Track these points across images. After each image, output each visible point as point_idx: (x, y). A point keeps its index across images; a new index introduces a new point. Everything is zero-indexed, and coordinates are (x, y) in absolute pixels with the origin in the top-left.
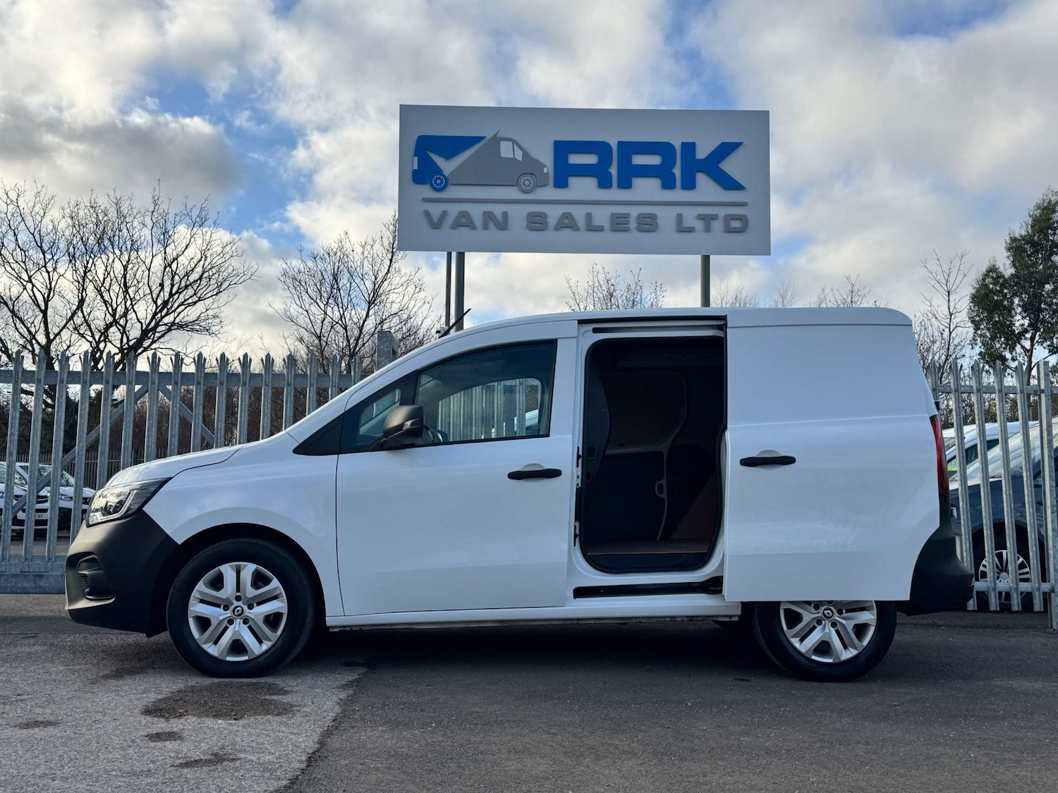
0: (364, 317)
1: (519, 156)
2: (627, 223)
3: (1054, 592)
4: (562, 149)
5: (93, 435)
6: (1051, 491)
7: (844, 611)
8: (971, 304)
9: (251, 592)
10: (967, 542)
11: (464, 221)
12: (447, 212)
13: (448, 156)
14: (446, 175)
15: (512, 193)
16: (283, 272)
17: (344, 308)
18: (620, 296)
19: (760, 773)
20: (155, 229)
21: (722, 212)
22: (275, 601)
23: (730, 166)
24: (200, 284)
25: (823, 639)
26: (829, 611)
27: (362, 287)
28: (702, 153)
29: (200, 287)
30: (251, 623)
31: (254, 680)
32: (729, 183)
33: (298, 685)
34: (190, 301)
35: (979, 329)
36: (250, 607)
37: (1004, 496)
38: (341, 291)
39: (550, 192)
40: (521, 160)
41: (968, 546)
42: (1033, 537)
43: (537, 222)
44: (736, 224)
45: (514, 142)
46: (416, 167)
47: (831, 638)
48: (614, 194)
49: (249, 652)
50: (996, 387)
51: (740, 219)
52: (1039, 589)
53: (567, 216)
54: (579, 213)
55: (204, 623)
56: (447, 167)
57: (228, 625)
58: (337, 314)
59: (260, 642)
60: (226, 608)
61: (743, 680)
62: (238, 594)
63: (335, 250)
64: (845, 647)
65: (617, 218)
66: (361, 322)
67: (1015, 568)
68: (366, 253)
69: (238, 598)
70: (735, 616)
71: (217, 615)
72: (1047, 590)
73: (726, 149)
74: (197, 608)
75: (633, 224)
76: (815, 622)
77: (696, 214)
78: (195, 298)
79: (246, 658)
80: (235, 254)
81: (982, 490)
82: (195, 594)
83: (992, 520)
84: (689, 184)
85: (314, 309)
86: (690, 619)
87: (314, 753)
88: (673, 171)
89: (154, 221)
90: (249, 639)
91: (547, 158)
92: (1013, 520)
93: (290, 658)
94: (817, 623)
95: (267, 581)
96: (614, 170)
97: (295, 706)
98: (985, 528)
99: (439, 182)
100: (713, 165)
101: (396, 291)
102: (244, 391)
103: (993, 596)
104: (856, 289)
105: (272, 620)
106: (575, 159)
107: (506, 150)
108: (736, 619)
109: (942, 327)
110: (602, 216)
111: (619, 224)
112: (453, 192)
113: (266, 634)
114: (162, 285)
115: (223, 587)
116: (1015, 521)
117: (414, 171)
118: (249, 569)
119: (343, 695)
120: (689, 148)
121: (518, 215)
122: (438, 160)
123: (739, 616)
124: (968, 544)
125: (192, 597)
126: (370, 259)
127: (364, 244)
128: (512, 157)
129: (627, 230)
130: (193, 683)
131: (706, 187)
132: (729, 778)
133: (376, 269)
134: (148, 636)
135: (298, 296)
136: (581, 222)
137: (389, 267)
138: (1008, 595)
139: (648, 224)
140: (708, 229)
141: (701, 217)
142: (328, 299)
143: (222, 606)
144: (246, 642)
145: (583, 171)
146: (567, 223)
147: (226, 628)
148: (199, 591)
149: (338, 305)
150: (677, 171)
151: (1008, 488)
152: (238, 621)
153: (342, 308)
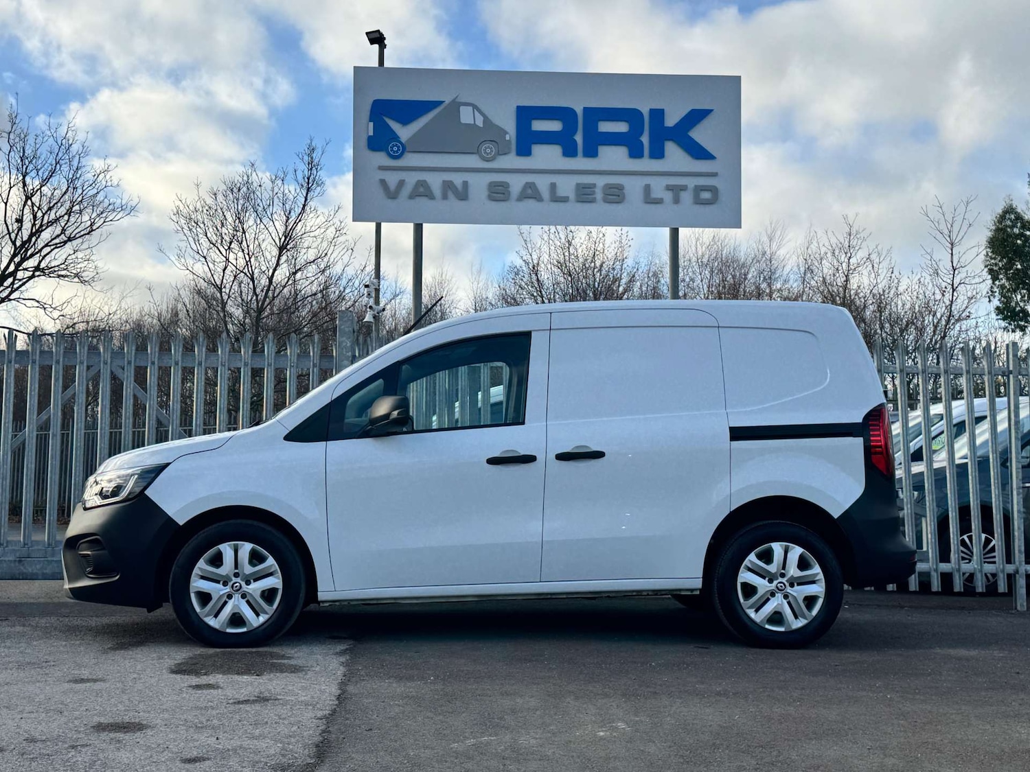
0: (274, 265)
1: (480, 122)
2: (594, 193)
3: (1018, 573)
4: (525, 115)
5: (44, 416)
6: (1017, 473)
7: (796, 584)
8: (988, 250)
9: (248, 569)
10: (932, 523)
11: (422, 191)
12: (404, 180)
13: (405, 122)
14: (403, 142)
15: (472, 161)
16: (175, 211)
17: (250, 254)
18: (579, 245)
19: (710, 706)
20: (12, 154)
21: (691, 182)
22: (271, 577)
23: (699, 134)
24: (68, 221)
25: (776, 610)
26: (782, 585)
27: (272, 229)
28: (671, 121)
29: (69, 224)
30: (248, 597)
31: (254, 650)
32: (699, 153)
33: (296, 652)
34: (57, 241)
35: (998, 278)
36: (248, 583)
37: (970, 477)
38: (247, 233)
39: (512, 161)
40: (482, 126)
41: (933, 528)
42: (998, 519)
43: (498, 193)
44: (706, 195)
45: (475, 107)
46: (371, 133)
47: (783, 609)
48: (580, 163)
49: (247, 624)
50: (964, 369)
51: (710, 190)
52: (1003, 571)
53: (530, 186)
54: (543, 183)
55: (205, 598)
56: (405, 133)
57: (227, 600)
58: (241, 262)
59: (258, 615)
60: (225, 584)
61: (703, 648)
62: (236, 571)
63: (238, 185)
64: (796, 617)
65: (583, 188)
66: (271, 271)
67: (980, 550)
68: (276, 190)
69: (236, 575)
70: (696, 590)
71: (216, 590)
72: (1012, 572)
73: (697, 117)
74: (197, 584)
75: (599, 195)
76: (769, 594)
77: (664, 185)
78: (63, 238)
79: (245, 630)
80: (109, 184)
81: (948, 471)
82: (196, 571)
83: (957, 503)
84: (658, 153)
85: (214, 255)
86: (656, 593)
87: (339, 695)
88: (641, 139)
89: (12, 145)
90: (248, 613)
91: (508, 124)
92: (979, 502)
93: (285, 631)
94: (771, 595)
95: (262, 559)
96: (579, 138)
97: (304, 667)
98: (950, 509)
99: (395, 149)
100: (682, 134)
101: (312, 234)
102: (200, 372)
103: (957, 577)
104: (854, 232)
105: (269, 595)
106: (539, 126)
107: (466, 116)
108: (698, 593)
109: (944, 284)
110: (567, 186)
111: (585, 194)
112: (411, 160)
113: (263, 608)
114: (20, 221)
115: (222, 564)
116: (981, 501)
117: (370, 138)
118: (246, 548)
119: (343, 659)
120: (657, 115)
121: (479, 184)
122: (395, 126)
123: (700, 590)
124: (933, 526)
125: (193, 573)
126: (280, 195)
127: (274, 178)
128: (473, 123)
129: (593, 201)
130: (199, 652)
131: (675, 157)
132: (684, 709)
133: (288, 207)
134: (149, 611)
135: (194, 239)
136: (545, 194)
137: (304, 206)
138: (972, 576)
139: (615, 195)
140: (677, 201)
141: (669, 188)
142: (231, 243)
143: (221, 582)
144: (245, 615)
145: (547, 138)
146: (530, 193)
147: (225, 603)
148: (199, 568)
149: (243, 251)
150: (645, 139)
151: (973, 470)
152: (237, 595)
153: (248, 254)
